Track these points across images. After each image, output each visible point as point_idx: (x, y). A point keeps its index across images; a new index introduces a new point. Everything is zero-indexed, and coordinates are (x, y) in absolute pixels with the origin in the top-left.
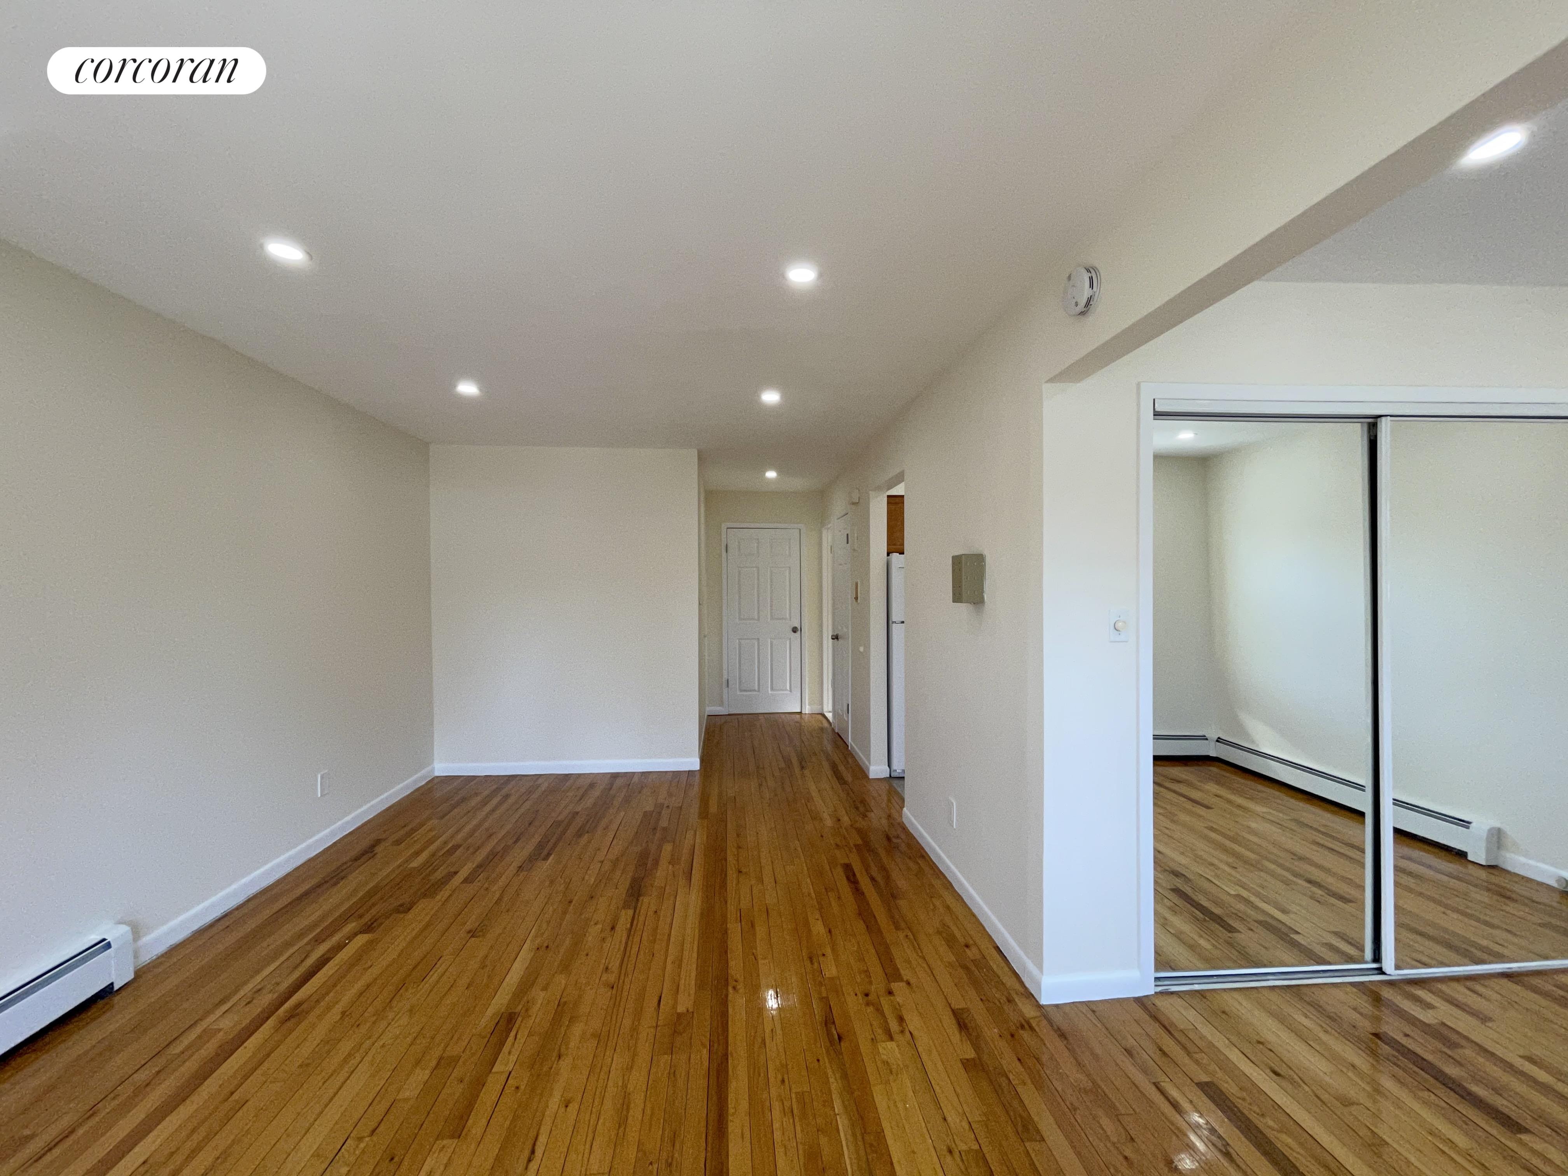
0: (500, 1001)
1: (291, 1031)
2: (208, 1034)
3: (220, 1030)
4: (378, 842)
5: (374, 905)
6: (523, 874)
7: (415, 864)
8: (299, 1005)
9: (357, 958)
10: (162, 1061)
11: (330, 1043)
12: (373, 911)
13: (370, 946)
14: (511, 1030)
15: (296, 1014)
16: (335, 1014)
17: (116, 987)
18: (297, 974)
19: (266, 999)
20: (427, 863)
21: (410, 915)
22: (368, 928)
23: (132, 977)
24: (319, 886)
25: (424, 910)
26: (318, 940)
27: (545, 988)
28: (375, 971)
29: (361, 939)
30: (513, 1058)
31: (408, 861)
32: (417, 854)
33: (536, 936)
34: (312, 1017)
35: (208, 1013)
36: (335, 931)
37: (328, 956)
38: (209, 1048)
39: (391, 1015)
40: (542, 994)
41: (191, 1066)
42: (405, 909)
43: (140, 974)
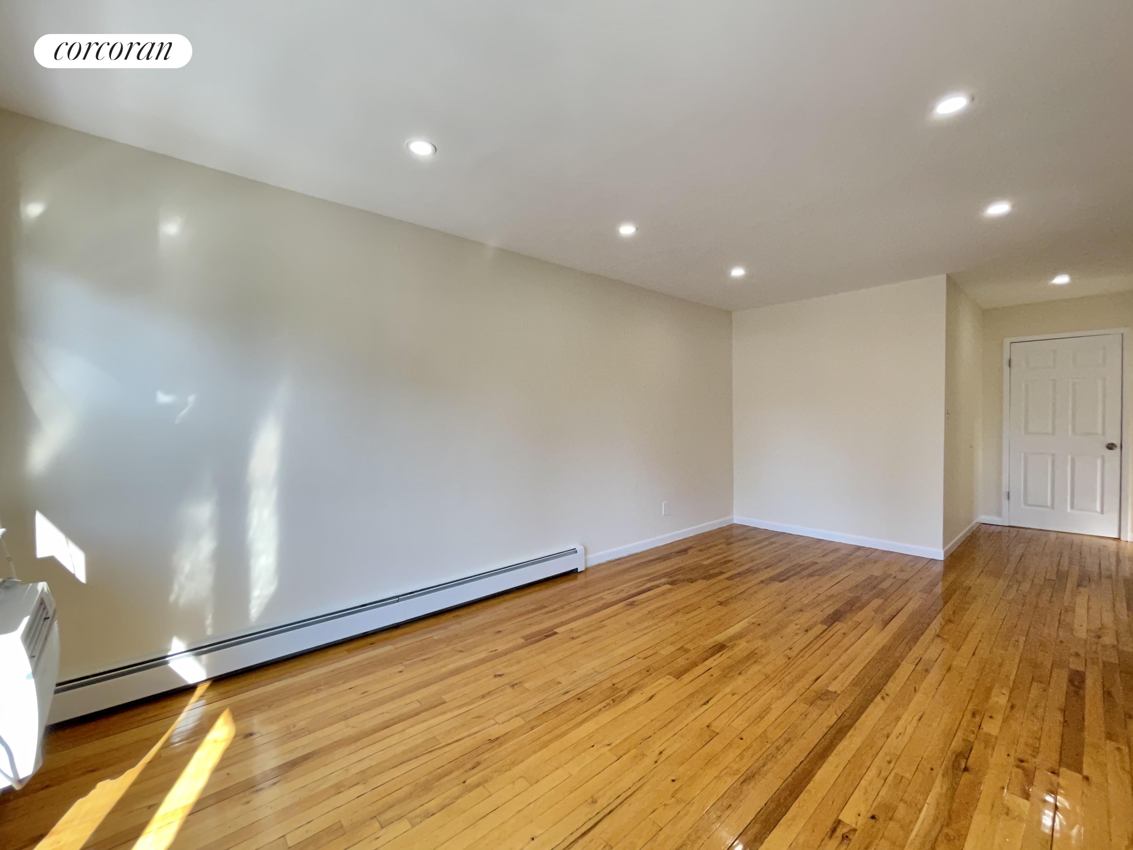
0: (720, 638)
1: (628, 610)
2: (601, 598)
3: (605, 599)
4: (691, 548)
5: (678, 574)
6: (762, 585)
7: (705, 563)
8: (634, 602)
9: (663, 594)
10: (585, 601)
11: (641, 620)
12: (678, 577)
13: (670, 591)
14: (720, 651)
15: (632, 604)
16: (645, 611)
17: (579, 571)
18: (637, 590)
19: (623, 595)
20: (711, 564)
21: (693, 584)
22: (672, 583)
23: (584, 569)
24: (657, 559)
25: (701, 584)
26: (650, 580)
27: (748, 642)
28: (667, 601)
29: (668, 587)
30: (716, 663)
31: (702, 560)
32: (708, 558)
33: (755, 617)
34: (637, 608)
35: (604, 591)
36: (658, 579)
37: (652, 587)
38: (601, 603)
39: (668, 621)
40: (744, 644)
41: (593, 606)
42: (691, 581)
43: (587, 569)
